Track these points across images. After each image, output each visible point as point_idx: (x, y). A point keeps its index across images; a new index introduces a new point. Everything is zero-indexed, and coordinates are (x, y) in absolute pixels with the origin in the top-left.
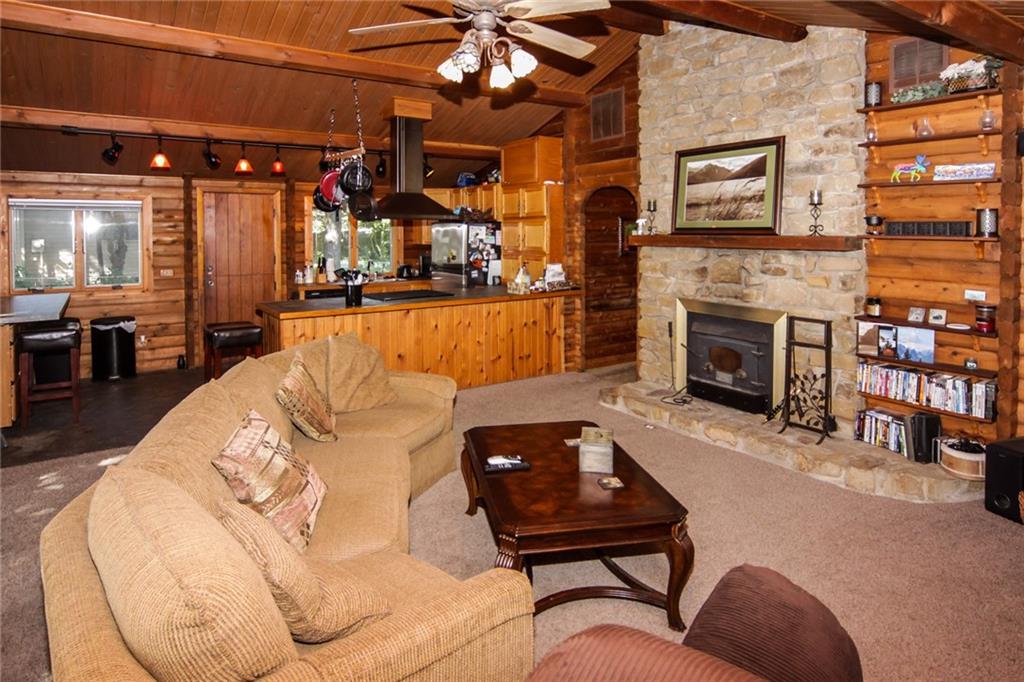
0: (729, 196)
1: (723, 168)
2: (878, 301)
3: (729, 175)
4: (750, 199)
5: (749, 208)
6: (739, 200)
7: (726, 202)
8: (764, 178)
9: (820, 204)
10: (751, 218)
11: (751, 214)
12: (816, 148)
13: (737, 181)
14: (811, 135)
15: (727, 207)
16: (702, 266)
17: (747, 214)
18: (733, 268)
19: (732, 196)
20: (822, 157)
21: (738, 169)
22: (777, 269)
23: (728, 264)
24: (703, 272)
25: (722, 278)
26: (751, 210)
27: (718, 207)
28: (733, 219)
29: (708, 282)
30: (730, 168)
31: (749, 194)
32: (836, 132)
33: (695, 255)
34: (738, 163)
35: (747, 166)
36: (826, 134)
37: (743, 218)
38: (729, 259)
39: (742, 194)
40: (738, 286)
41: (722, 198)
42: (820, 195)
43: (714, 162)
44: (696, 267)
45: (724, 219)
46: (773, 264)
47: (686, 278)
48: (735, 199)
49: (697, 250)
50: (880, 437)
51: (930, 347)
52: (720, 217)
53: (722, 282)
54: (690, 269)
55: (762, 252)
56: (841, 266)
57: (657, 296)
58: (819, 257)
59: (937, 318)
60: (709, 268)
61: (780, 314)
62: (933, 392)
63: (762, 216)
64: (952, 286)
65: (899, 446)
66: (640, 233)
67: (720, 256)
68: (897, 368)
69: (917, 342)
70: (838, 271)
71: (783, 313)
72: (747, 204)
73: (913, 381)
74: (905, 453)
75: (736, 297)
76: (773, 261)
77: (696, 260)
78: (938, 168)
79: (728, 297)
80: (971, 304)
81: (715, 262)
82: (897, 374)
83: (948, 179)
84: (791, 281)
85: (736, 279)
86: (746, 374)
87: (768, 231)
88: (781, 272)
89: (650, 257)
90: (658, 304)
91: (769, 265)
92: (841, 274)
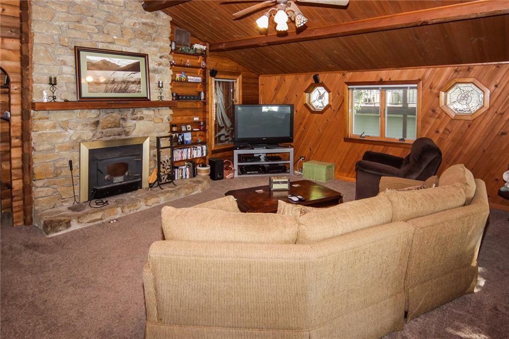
0: (120, 80)
1: (115, 64)
2: (175, 126)
3: (118, 68)
4: (133, 83)
5: (133, 87)
6: (127, 82)
7: (118, 83)
8: (140, 73)
9: (162, 87)
10: (135, 92)
11: (134, 90)
12: (159, 63)
13: (123, 72)
14: (155, 56)
15: (120, 86)
16: (97, 120)
17: (133, 90)
18: (116, 119)
19: (122, 80)
20: (161, 67)
21: (124, 66)
22: (141, 117)
23: (112, 117)
24: (97, 123)
25: (109, 125)
26: (134, 88)
27: (113, 85)
28: (124, 93)
29: (99, 130)
30: (119, 65)
31: (132, 80)
32: (166, 58)
33: (92, 114)
34: (124, 62)
35: (129, 65)
36: (161, 57)
37: (130, 92)
38: (114, 115)
39: (128, 80)
40: (119, 128)
41: (115, 80)
42: (162, 83)
43: (108, 59)
44: (93, 121)
45: (118, 92)
46: (139, 115)
47: (85, 129)
48: (124, 82)
49: (93, 111)
50: (180, 176)
51: (190, 138)
52: (115, 91)
53: (110, 127)
54: (88, 123)
55: (131, 110)
56: (167, 113)
57: (56, 146)
58: (159, 110)
59: (189, 128)
60: (101, 121)
61: (146, 138)
62: (195, 153)
63: (141, 92)
64: (191, 117)
65: (186, 175)
66: (45, 101)
67: (108, 113)
68: (185, 148)
69: (188, 137)
70: (165, 115)
71: (148, 137)
72: (131, 85)
73: (189, 151)
74: (188, 177)
75: (119, 135)
76: (139, 113)
77: (93, 117)
78: (189, 77)
79: (114, 135)
80: (195, 122)
81: (104, 117)
82: (185, 150)
83: (192, 81)
84: (147, 122)
85: (117, 125)
86: (129, 173)
87: (145, 99)
88: (142, 118)
89: (48, 119)
90: (56, 151)
91: (137, 115)
92: (167, 116)
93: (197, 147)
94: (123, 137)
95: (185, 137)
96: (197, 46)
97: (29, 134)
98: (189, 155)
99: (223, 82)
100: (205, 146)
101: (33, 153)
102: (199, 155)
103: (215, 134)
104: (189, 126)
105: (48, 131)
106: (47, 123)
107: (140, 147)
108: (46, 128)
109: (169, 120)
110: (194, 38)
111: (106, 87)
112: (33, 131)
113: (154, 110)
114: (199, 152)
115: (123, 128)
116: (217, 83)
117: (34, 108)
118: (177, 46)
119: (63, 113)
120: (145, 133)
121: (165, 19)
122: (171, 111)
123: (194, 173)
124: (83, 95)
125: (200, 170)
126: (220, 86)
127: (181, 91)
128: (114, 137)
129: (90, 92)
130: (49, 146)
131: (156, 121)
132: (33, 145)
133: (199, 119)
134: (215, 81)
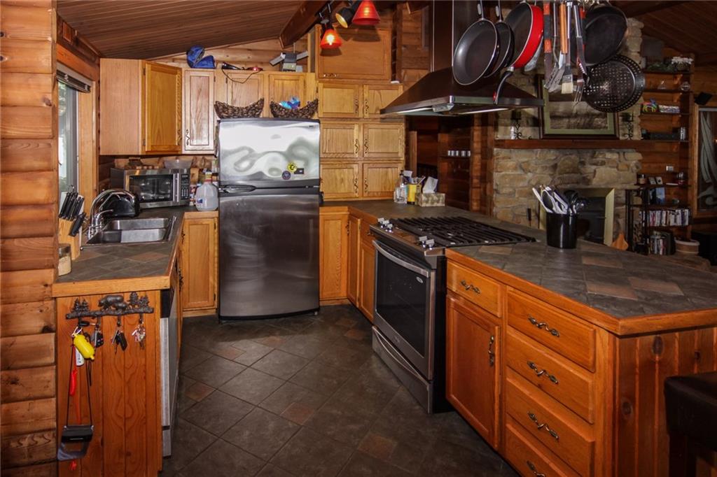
0: (584, 112)
4: (598, 116)
5: (598, 121)
6: (592, 116)
7: (582, 116)
10: (600, 128)
15: (583, 120)
16: (555, 162)
17: (598, 125)
18: (574, 163)
22: (602, 161)
23: (571, 160)
24: (555, 167)
25: (568, 170)
26: (600, 123)
27: (576, 120)
28: (589, 129)
29: (558, 175)
31: (598, 112)
33: (551, 155)
37: (595, 128)
38: (573, 157)
39: (593, 112)
40: (577, 175)
41: (578, 113)
44: (552, 163)
45: (582, 128)
46: (600, 159)
47: (544, 172)
48: (587, 115)
49: (552, 151)
51: (664, 196)
52: (578, 126)
53: (568, 173)
54: (548, 165)
55: (591, 151)
56: (634, 157)
57: (517, 190)
58: (624, 153)
59: (659, 181)
60: (559, 164)
61: (610, 190)
62: (672, 218)
63: (607, 128)
64: (662, 165)
65: (658, 250)
66: (513, 138)
67: (567, 155)
68: (658, 210)
69: (661, 194)
70: (632, 160)
71: (612, 189)
72: (596, 119)
73: (664, 215)
74: (661, 253)
75: (578, 183)
76: (600, 156)
77: (553, 158)
78: (661, 106)
79: (573, 183)
80: (668, 173)
81: (562, 159)
82: (658, 213)
83: (666, 112)
84: (608, 168)
85: (576, 171)
86: (591, 233)
87: (613, 137)
88: (603, 163)
89: (510, 158)
90: (517, 196)
91: (598, 159)
92: (634, 162)
93: (674, 211)
94: (583, 186)
95: (657, 193)
96: (677, 60)
97: (491, 175)
98: (664, 221)
99: (711, 113)
100: (687, 210)
101: (494, 196)
102: (679, 223)
103: (698, 194)
104: (659, 178)
105: (510, 172)
106: (510, 163)
107: (602, 201)
108: (508, 169)
109: (637, 167)
110: (669, 49)
111: (569, 122)
112: (497, 171)
113: (618, 153)
114: (679, 217)
115: (581, 174)
116: (702, 114)
117: (498, 146)
118: (648, 63)
119: (523, 152)
120: (608, 183)
121: (635, 26)
122: (640, 155)
123: (671, 249)
124: (546, 132)
125: (681, 245)
126: (706, 120)
127: (652, 126)
128: (572, 185)
129: (552, 128)
130: (511, 190)
131: (620, 167)
132: (495, 187)
133: (675, 168)
134: (700, 112)
